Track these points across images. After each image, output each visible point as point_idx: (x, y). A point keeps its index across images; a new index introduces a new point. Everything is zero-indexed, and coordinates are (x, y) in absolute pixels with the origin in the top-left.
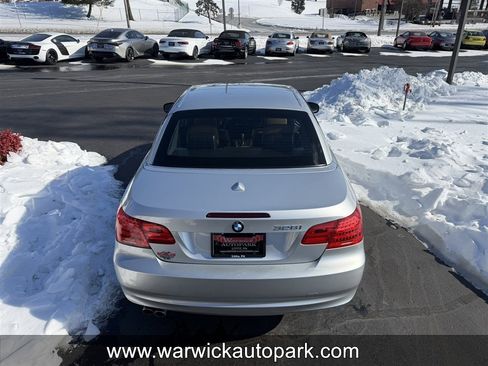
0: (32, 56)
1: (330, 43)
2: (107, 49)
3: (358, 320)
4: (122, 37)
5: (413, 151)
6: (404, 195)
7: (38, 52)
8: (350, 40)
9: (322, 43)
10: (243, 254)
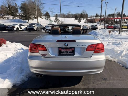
0: (13, 29)
1: (88, 27)
2: (32, 27)
3: (104, 82)
4: (36, 25)
5: (113, 44)
6: (112, 53)
7: (14, 28)
8: (93, 27)
9: (86, 27)
10: (68, 54)
